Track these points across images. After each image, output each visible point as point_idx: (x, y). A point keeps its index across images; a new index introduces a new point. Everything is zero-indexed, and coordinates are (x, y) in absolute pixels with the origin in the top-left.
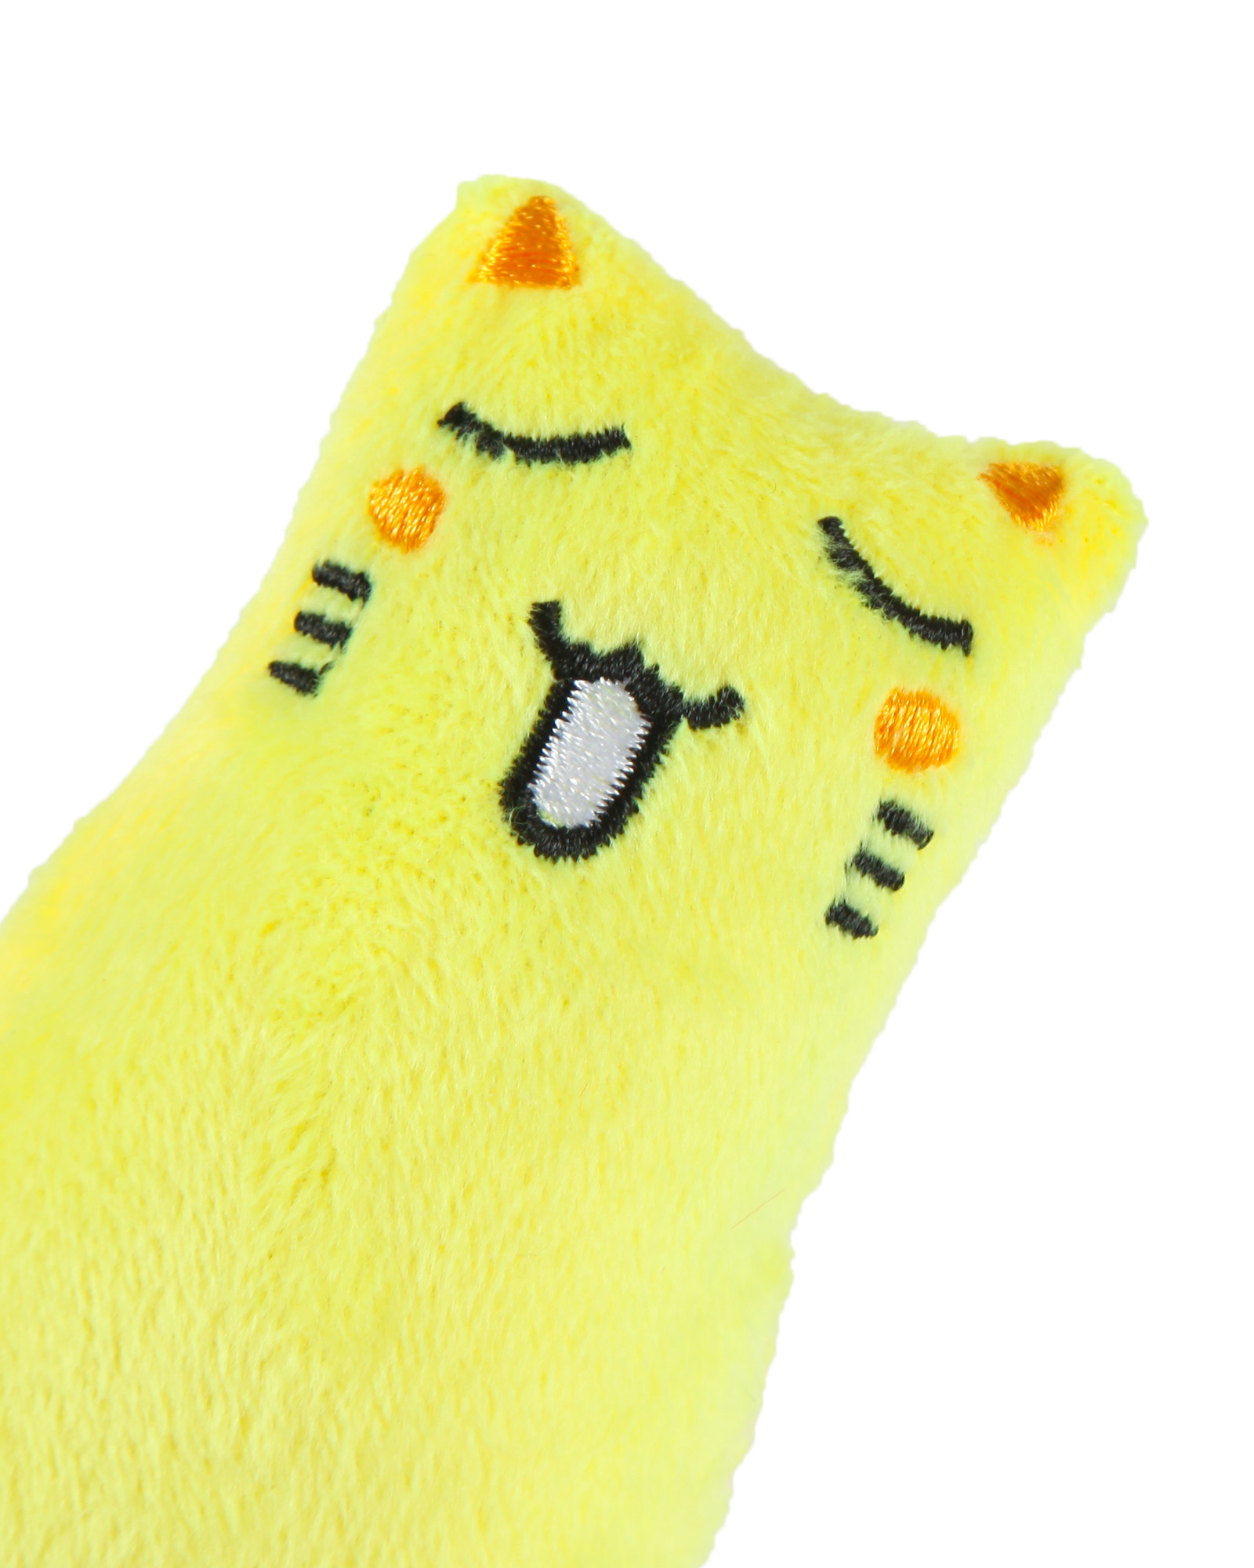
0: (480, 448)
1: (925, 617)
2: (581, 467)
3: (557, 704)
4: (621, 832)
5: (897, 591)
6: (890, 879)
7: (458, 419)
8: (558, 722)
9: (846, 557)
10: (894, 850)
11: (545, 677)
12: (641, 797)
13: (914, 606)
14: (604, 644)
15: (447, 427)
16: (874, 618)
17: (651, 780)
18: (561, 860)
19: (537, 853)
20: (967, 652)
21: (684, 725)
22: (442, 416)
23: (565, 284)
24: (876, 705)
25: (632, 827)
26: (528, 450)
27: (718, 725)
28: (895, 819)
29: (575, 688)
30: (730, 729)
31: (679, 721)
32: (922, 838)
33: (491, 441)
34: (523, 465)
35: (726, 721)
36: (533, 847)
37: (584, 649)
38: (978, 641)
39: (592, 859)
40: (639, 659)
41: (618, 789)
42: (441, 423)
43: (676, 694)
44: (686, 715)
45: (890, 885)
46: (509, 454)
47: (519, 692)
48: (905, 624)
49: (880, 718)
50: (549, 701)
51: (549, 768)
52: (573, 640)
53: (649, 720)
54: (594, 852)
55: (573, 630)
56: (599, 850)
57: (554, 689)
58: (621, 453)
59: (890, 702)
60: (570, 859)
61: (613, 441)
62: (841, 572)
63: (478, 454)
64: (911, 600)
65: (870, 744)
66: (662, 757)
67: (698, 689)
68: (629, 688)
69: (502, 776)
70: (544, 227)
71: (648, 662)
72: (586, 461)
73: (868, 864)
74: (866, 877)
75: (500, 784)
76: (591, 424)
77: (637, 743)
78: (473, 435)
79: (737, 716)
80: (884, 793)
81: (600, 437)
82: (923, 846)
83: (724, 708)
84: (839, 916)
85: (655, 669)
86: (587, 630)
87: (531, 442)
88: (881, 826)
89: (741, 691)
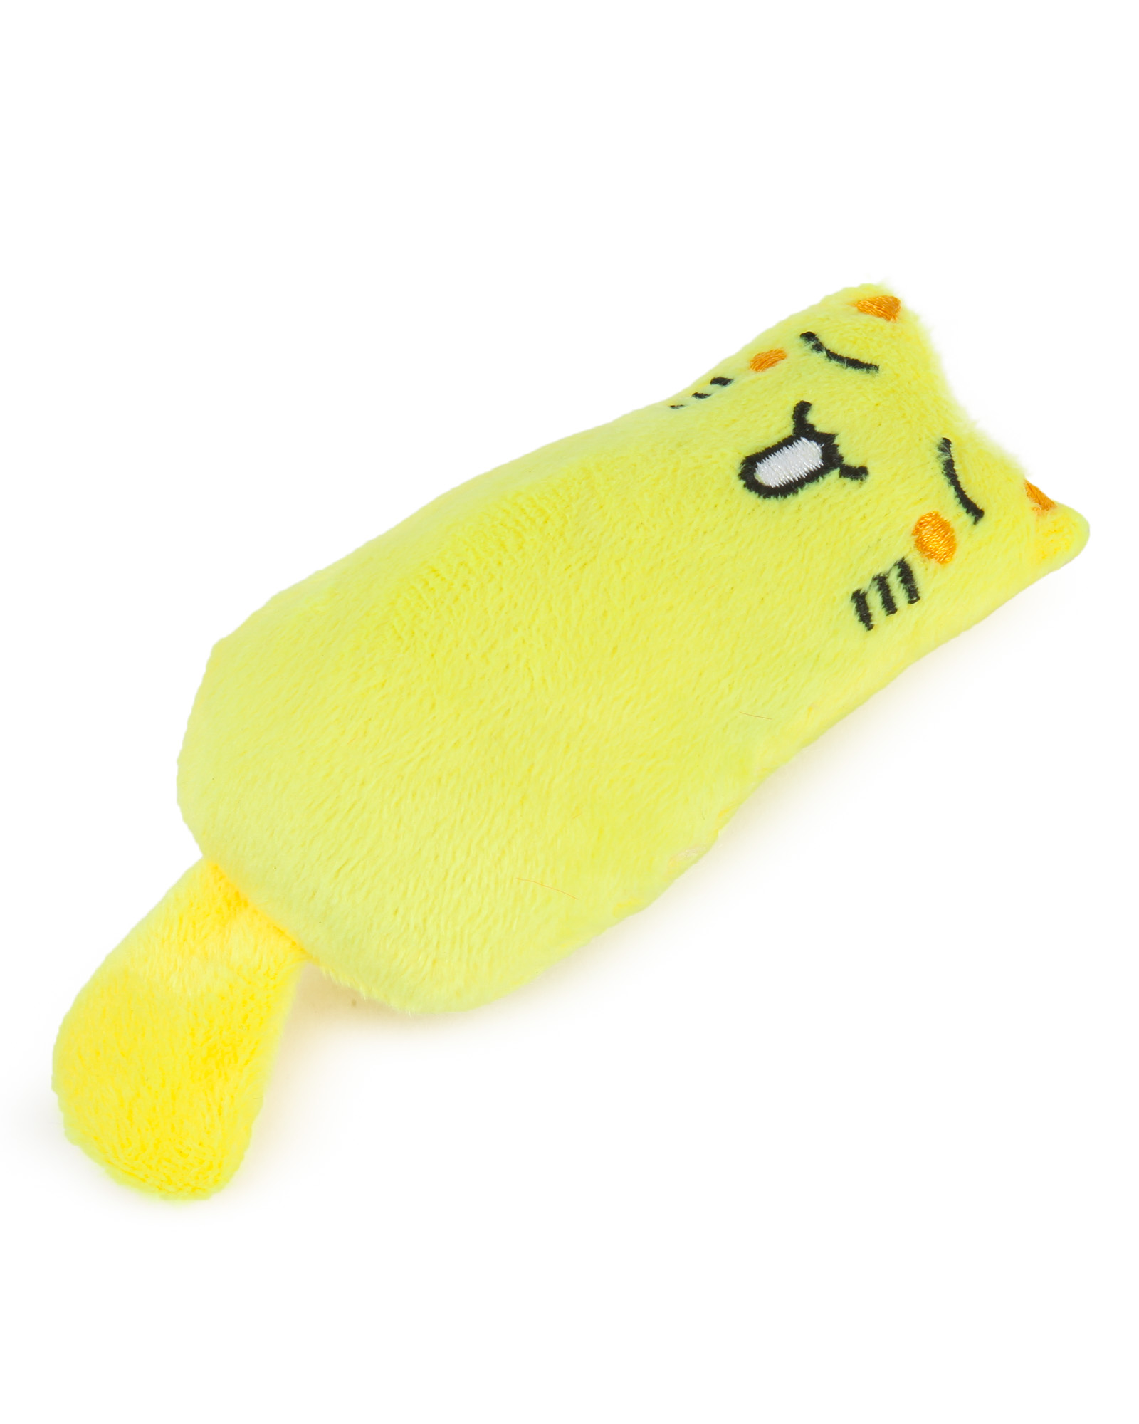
0: (813, 347)
1: (967, 497)
3: (788, 442)
4: (786, 497)
5: (959, 479)
6: (890, 606)
7: (809, 337)
8: (785, 448)
10: (898, 591)
11: (789, 430)
12: (802, 488)
13: (964, 489)
14: (821, 428)
15: (804, 337)
16: (943, 480)
17: (810, 484)
18: (753, 493)
19: (745, 486)
20: (976, 522)
21: (837, 471)
22: (804, 333)
23: (887, 319)
24: (925, 512)
26: (832, 356)
27: (852, 479)
28: (906, 574)
29: (800, 440)
30: (855, 483)
31: (836, 468)
32: (913, 595)
33: (818, 347)
34: (828, 360)
35: (856, 479)
36: (743, 483)
37: (812, 427)
38: (982, 523)
39: (766, 499)
40: (833, 440)
41: (794, 479)
42: (802, 335)
43: (841, 458)
44: (841, 468)
45: (888, 610)
46: (824, 354)
47: (775, 430)
48: (956, 491)
49: (923, 518)
50: (785, 440)
51: (770, 461)
52: (809, 422)
53: (823, 462)
54: (769, 497)
55: (811, 418)
56: (772, 497)
57: (791, 437)
58: (872, 372)
59: (930, 515)
60: (757, 495)
61: (868, 367)
62: (942, 455)
63: (811, 349)
64: (964, 486)
65: (912, 525)
66: (820, 479)
67: (851, 460)
68: (822, 448)
69: (749, 454)
71: (836, 443)
72: (856, 368)
73: (882, 582)
74: (880, 592)
75: (747, 457)
76: (865, 359)
77: (812, 468)
78: (813, 343)
79: (862, 480)
80: (907, 555)
81: (867, 364)
82: (911, 602)
83: (858, 473)
84: (859, 599)
85: (838, 446)
86: (818, 419)
87: (837, 354)
88: (896, 571)
89: (870, 470)
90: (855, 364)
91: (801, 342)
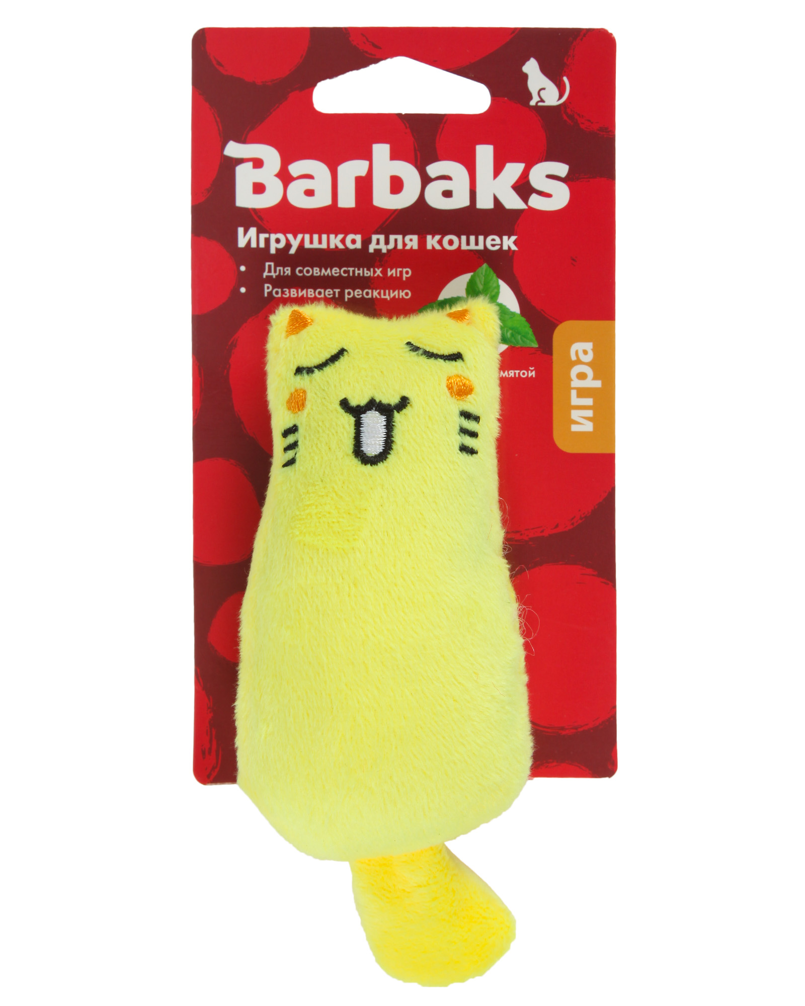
0: (308, 373)
1: (446, 355)
2: (337, 363)
3: (358, 425)
4: (392, 449)
5: (435, 352)
6: (474, 435)
7: (299, 371)
8: (361, 429)
9: (415, 349)
10: (471, 425)
11: (352, 420)
12: (393, 437)
13: (442, 354)
14: (363, 402)
15: (297, 374)
16: (432, 361)
17: (394, 431)
18: (379, 464)
19: (371, 465)
20: (463, 359)
21: (395, 412)
22: (295, 372)
23: (311, 324)
24: (444, 382)
25: (394, 446)
26: (321, 367)
27: (405, 408)
28: (466, 415)
29: (361, 418)
30: (408, 409)
31: (393, 412)
32: (477, 419)
33: (310, 370)
35: (406, 406)
36: (369, 465)
37: (358, 406)
38: (466, 355)
39: (387, 460)
40: (375, 400)
41: (384, 437)
42: (295, 374)
43: (389, 405)
44: (395, 409)
45: (475, 437)
46: (316, 370)
47: (347, 426)
48: (441, 358)
49: (447, 385)
50: (356, 425)
51: (364, 442)
52: (355, 405)
53: (384, 416)
54: (387, 458)
55: (354, 403)
56: (388, 456)
57: (356, 421)
58: (345, 353)
59: (448, 380)
60: (381, 462)
61: (342, 352)
62: (417, 352)
63: (308, 375)
64: (440, 353)
65: (448, 394)
66: (394, 424)
67: (394, 400)
68: (375, 410)
69: (352, 450)
70: (298, 315)
71: (378, 401)
72: (337, 361)
73: (464, 431)
74: (466, 435)
75: (353, 453)
76: (334, 351)
77: (385, 423)
78: (304, 372)
79: (409, 403)
80: (459, 408)
81: (337, 353)
82: (479, 422)
83: (404, 402)
84: (464, 449)
85: (380, 401)
86: (358, 400)
87: (320, 364)
88: (463, 418)
89: (406, 395)
90: (335, 358)
91: (299, 377)
